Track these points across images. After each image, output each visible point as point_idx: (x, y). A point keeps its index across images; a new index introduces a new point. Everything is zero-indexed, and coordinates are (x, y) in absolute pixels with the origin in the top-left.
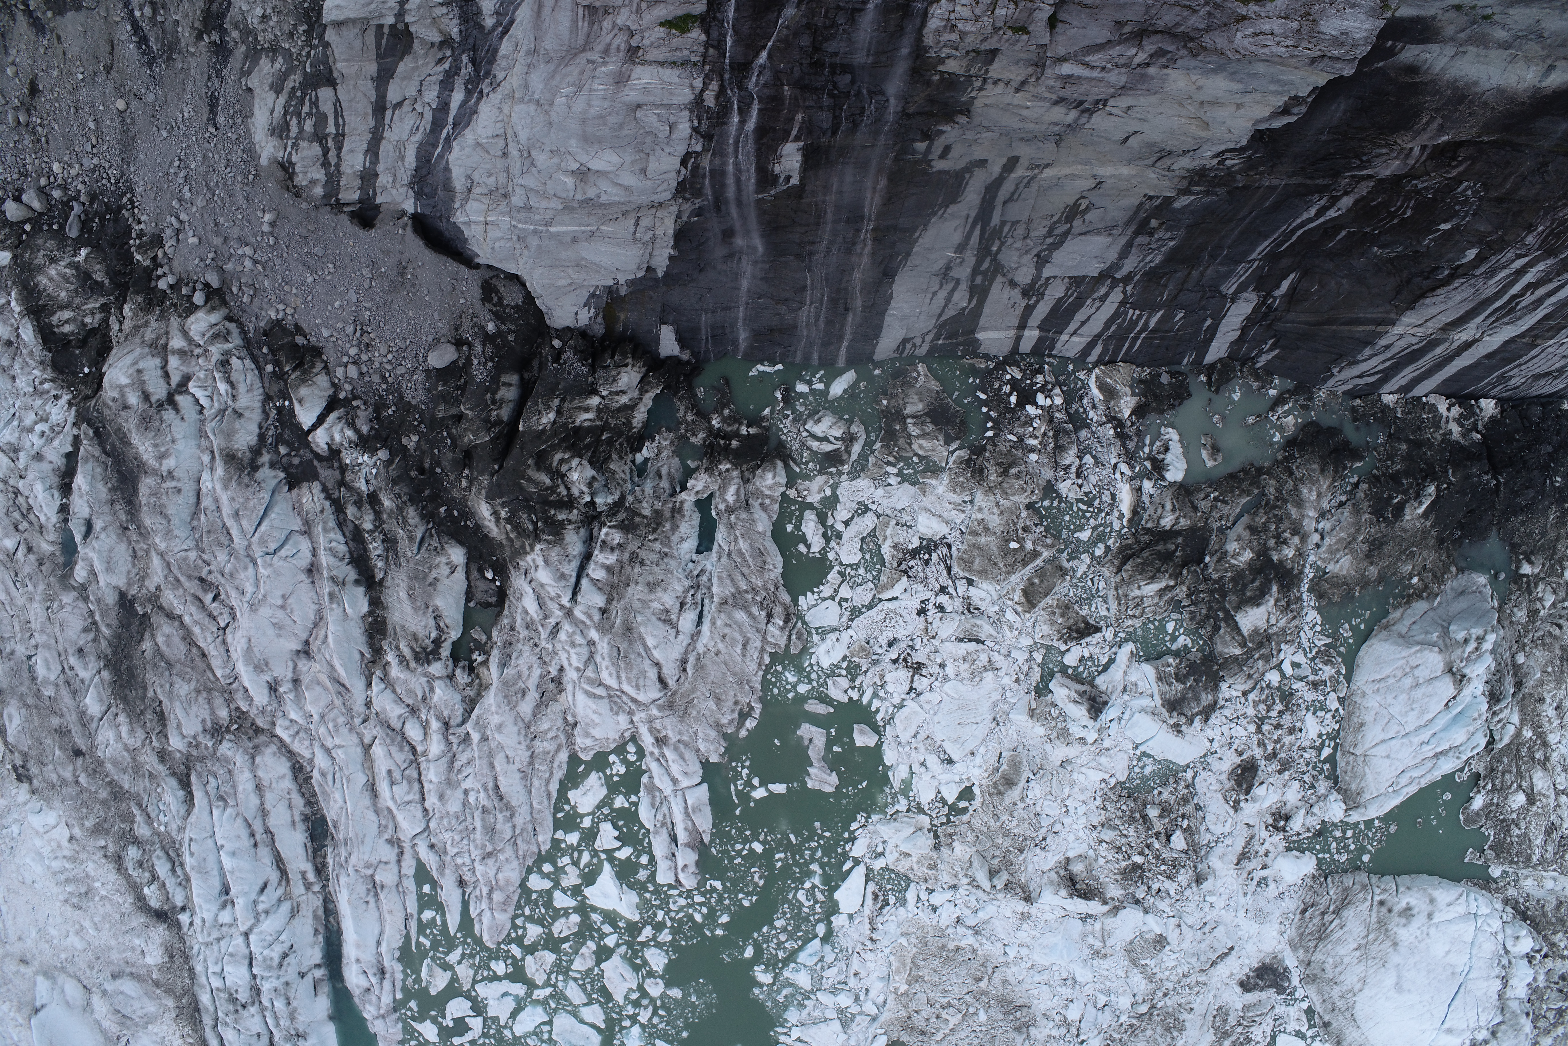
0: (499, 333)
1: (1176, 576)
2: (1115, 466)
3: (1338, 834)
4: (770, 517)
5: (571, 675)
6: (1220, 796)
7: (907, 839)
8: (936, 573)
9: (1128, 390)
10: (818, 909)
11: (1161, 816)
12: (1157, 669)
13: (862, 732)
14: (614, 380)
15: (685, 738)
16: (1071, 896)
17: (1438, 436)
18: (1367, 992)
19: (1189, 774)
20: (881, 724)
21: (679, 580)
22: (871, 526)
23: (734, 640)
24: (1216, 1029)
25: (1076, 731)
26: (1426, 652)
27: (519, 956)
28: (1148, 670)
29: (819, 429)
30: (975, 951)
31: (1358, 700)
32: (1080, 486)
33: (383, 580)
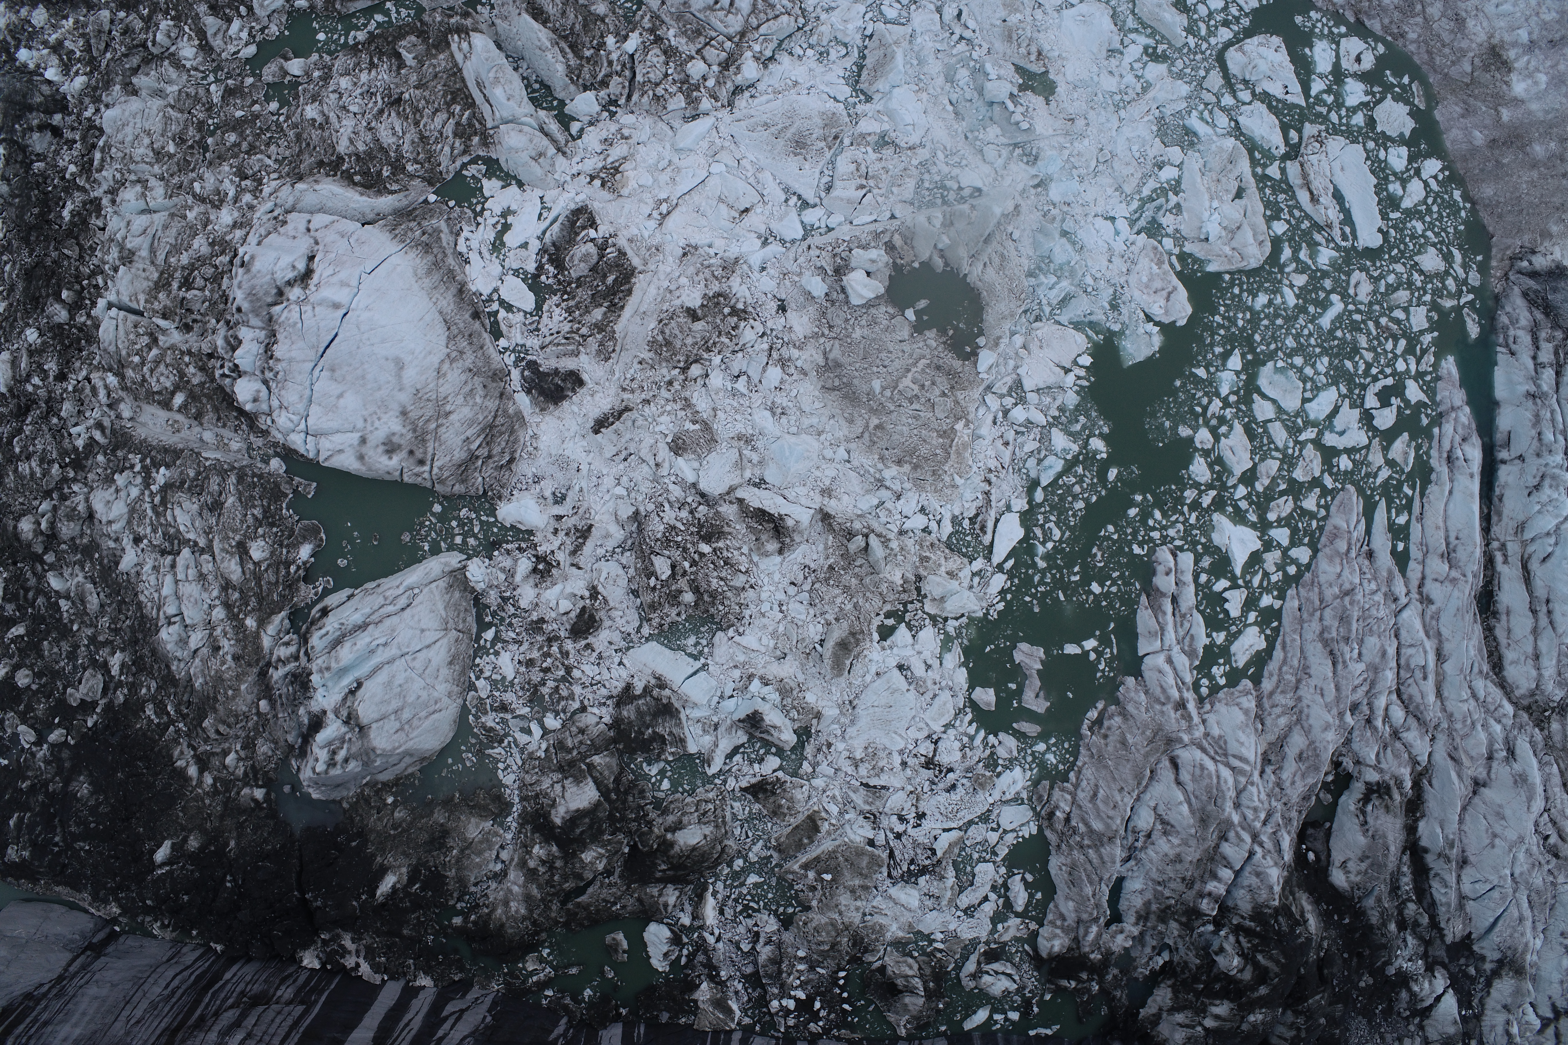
1: (665, 844)
2: (718, 940)
3: (471, 541)
4: (1056, 906)
6: (612, 604)
7: (950, 593)
8: (904, 852)
9: (702, 1007)
10: (1040, 517)
11: (681, 592)
12: (685, 750)
13: (989, 704)
15: (1158, 707)
16: (781, 518)
17: (367, 940)
18: (435, 360)
19: (646, 631)
20: (968, 710)
21: (1151, 861)
22: (963, 896)
23: (1106, 802)
24: (612, 338)
25: (772, 695)
26: (389, 748)
27: (1326, 475)
28: (692, 748)
29: (1004, 983)
30: (882, 458)
31: (456, 689)
32: (756, 925)
33: (1403, 853)
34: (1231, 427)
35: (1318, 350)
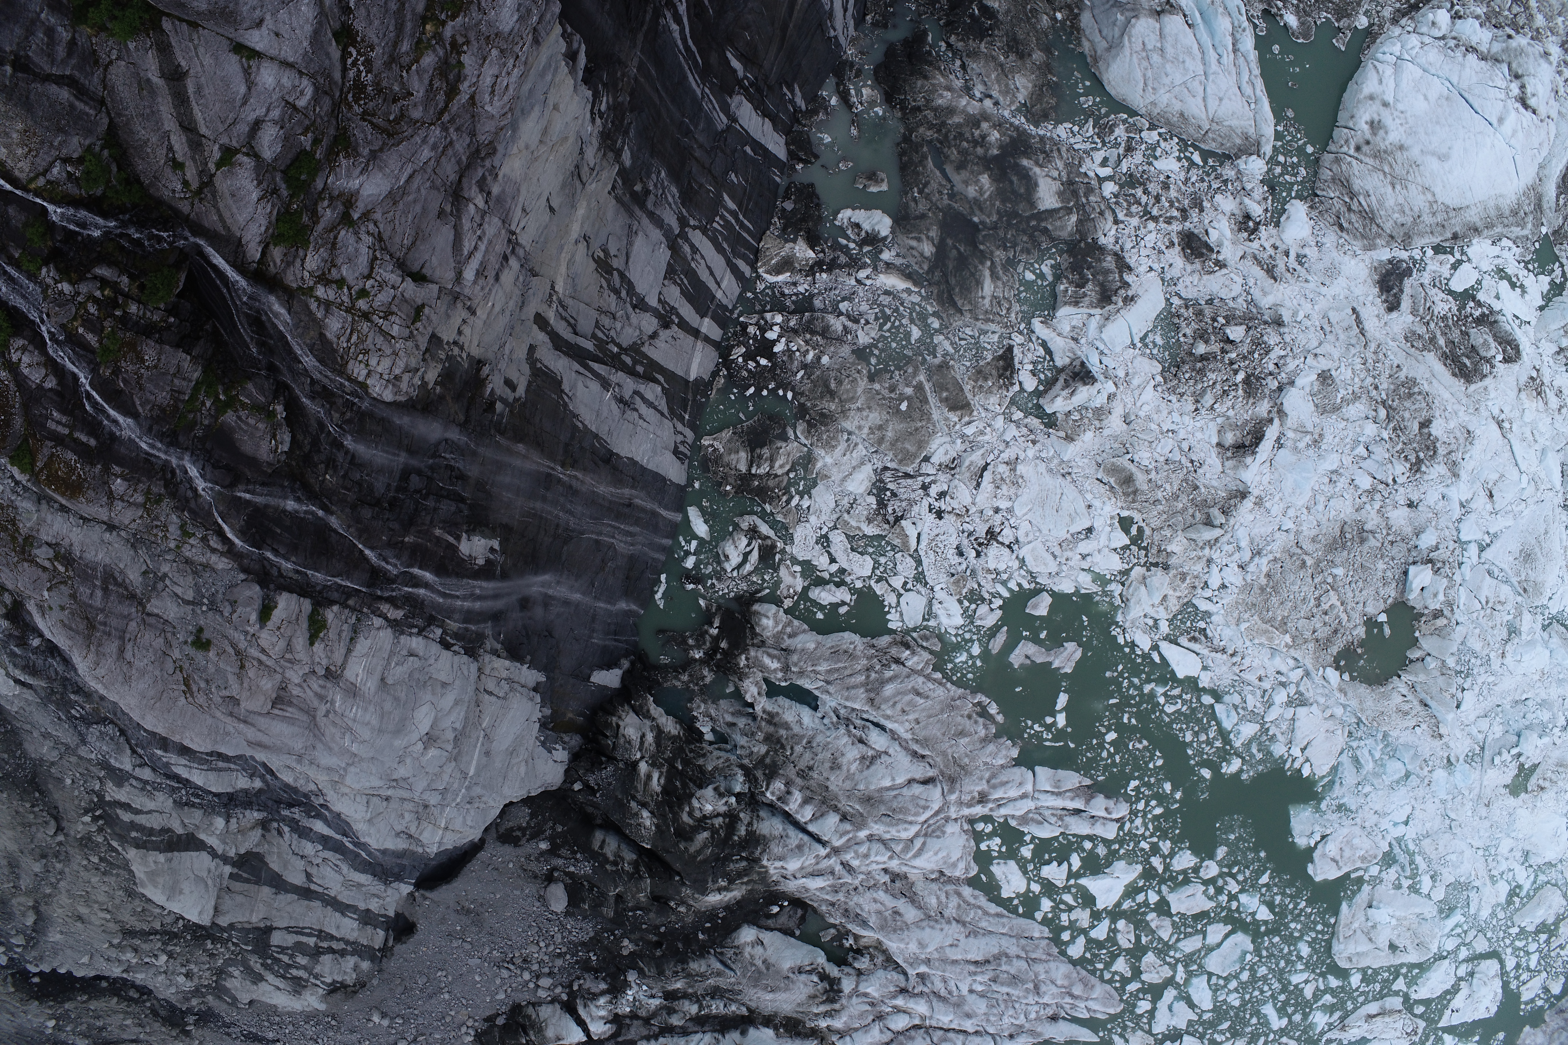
0: (551, 839)
1: (983, 257)
2: (858, 281)
4: (804, 631)
5: (894, 865)
6: (1205, 277)
7: (1150, 594)
8: (907, 489)
9: (789, 245)
11: (1206, 342)
12: (1065, 303)
13: (1035, 607)
14: (629, 743)
15: (987, 775)
16: (1254, 453)
18: (1438, 190)
19: (1176, 301)
20: (1033, 586)
21: (837, 738)
22: (843, 537)
23: (910, 703)
24: (1424, 348)
25: (1100, 401)
26: (1133, 32)
28: (1063, 312)
29: (735, 559)
30: (1275, 560)
31: (1156, 111)
32: (867, 322)
33: (749, 1009)
34: (1210, 898)
35: (1247, 997)
